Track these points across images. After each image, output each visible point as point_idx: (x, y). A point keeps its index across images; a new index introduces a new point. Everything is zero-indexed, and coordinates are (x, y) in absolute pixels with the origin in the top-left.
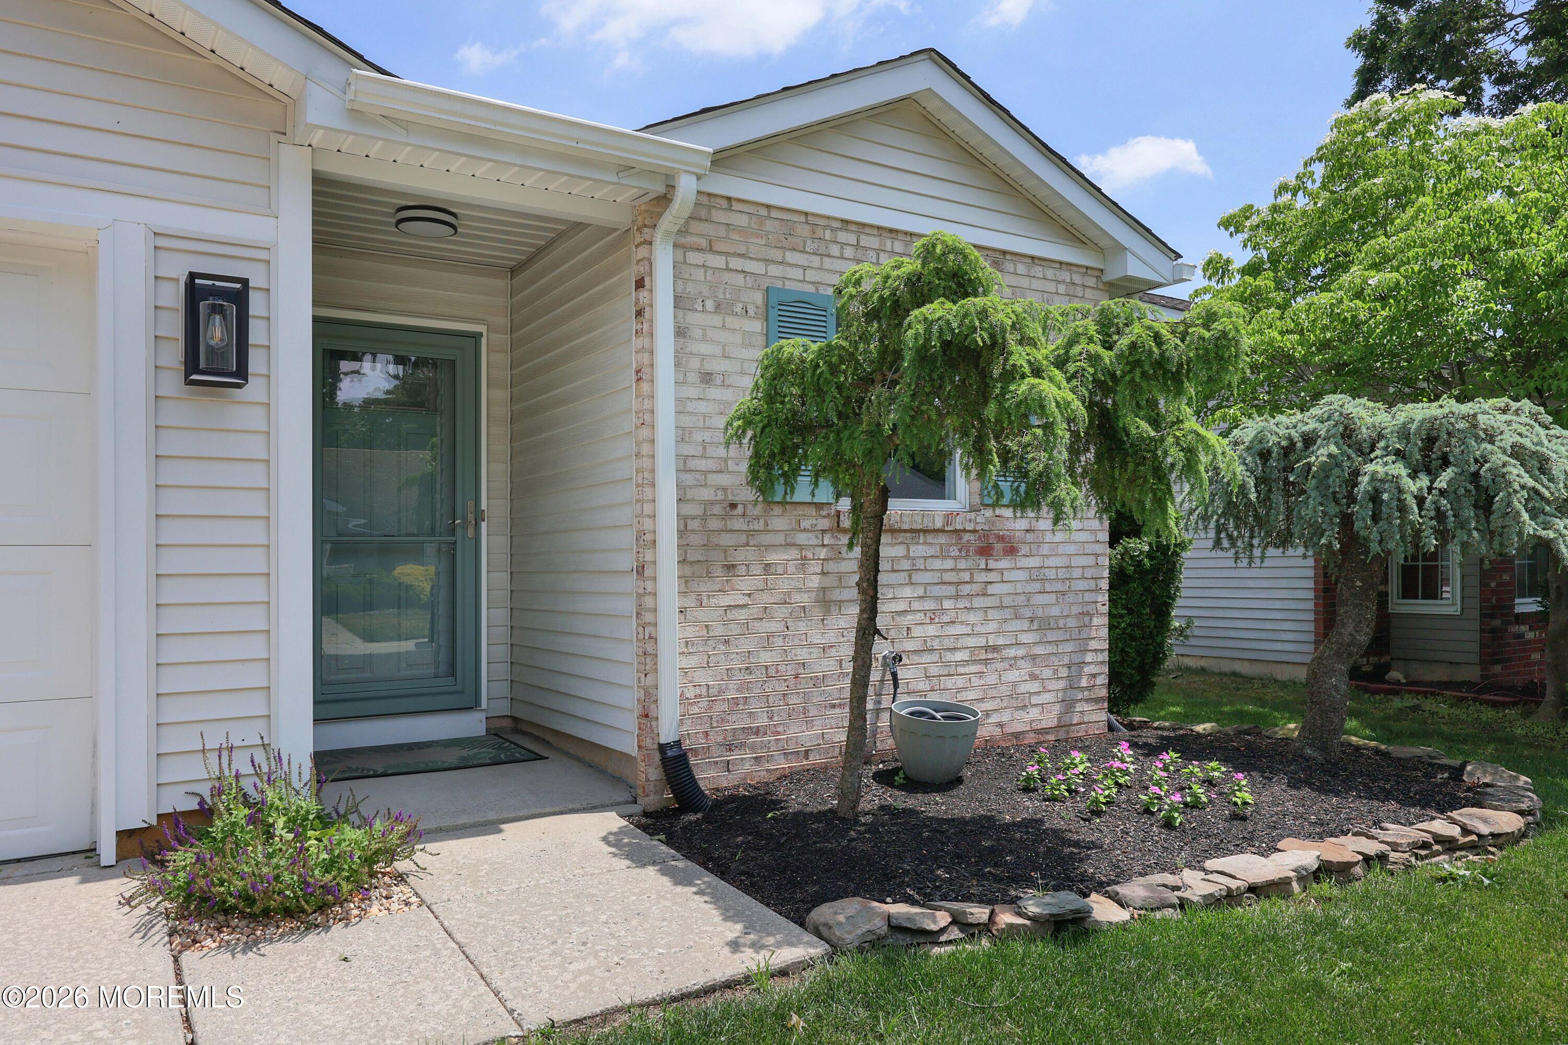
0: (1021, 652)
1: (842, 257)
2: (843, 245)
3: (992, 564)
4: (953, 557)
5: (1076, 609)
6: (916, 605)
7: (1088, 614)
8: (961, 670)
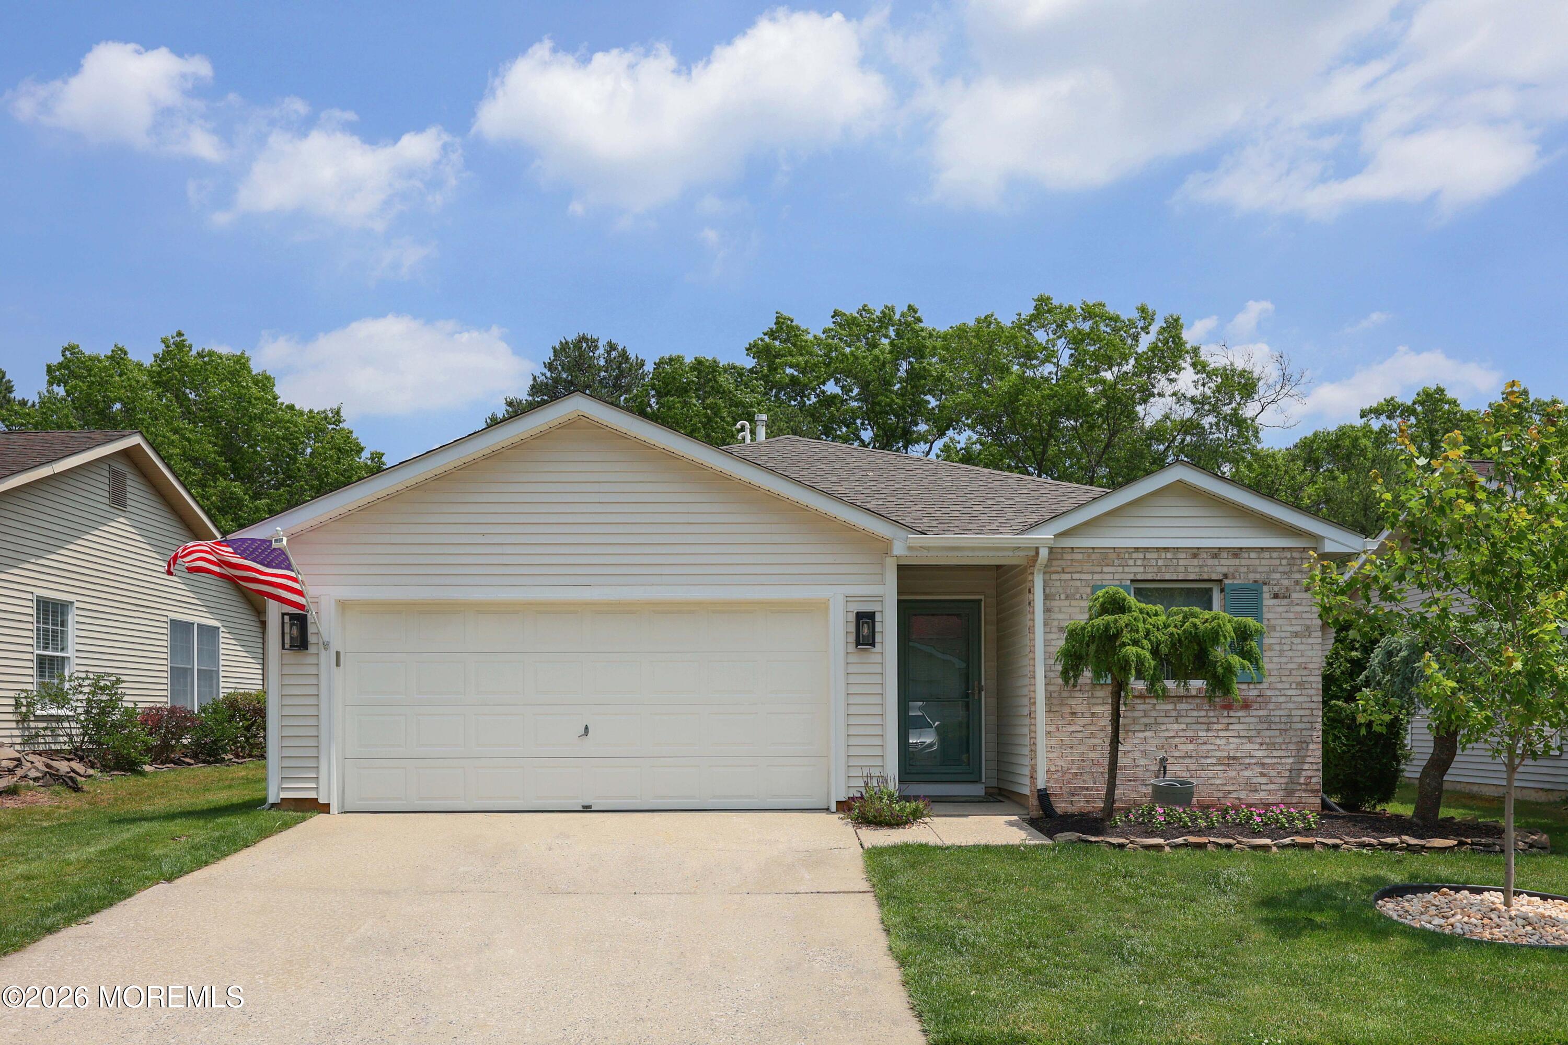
0: (1253, 761)
1: (1135, 565)
2: (1135, 559)
3: (1232, 714)
4: (1205, 710)
5: (1294, 740)
6: (1181, 734)
7: (1305, 742)
8: (1210, 768)
